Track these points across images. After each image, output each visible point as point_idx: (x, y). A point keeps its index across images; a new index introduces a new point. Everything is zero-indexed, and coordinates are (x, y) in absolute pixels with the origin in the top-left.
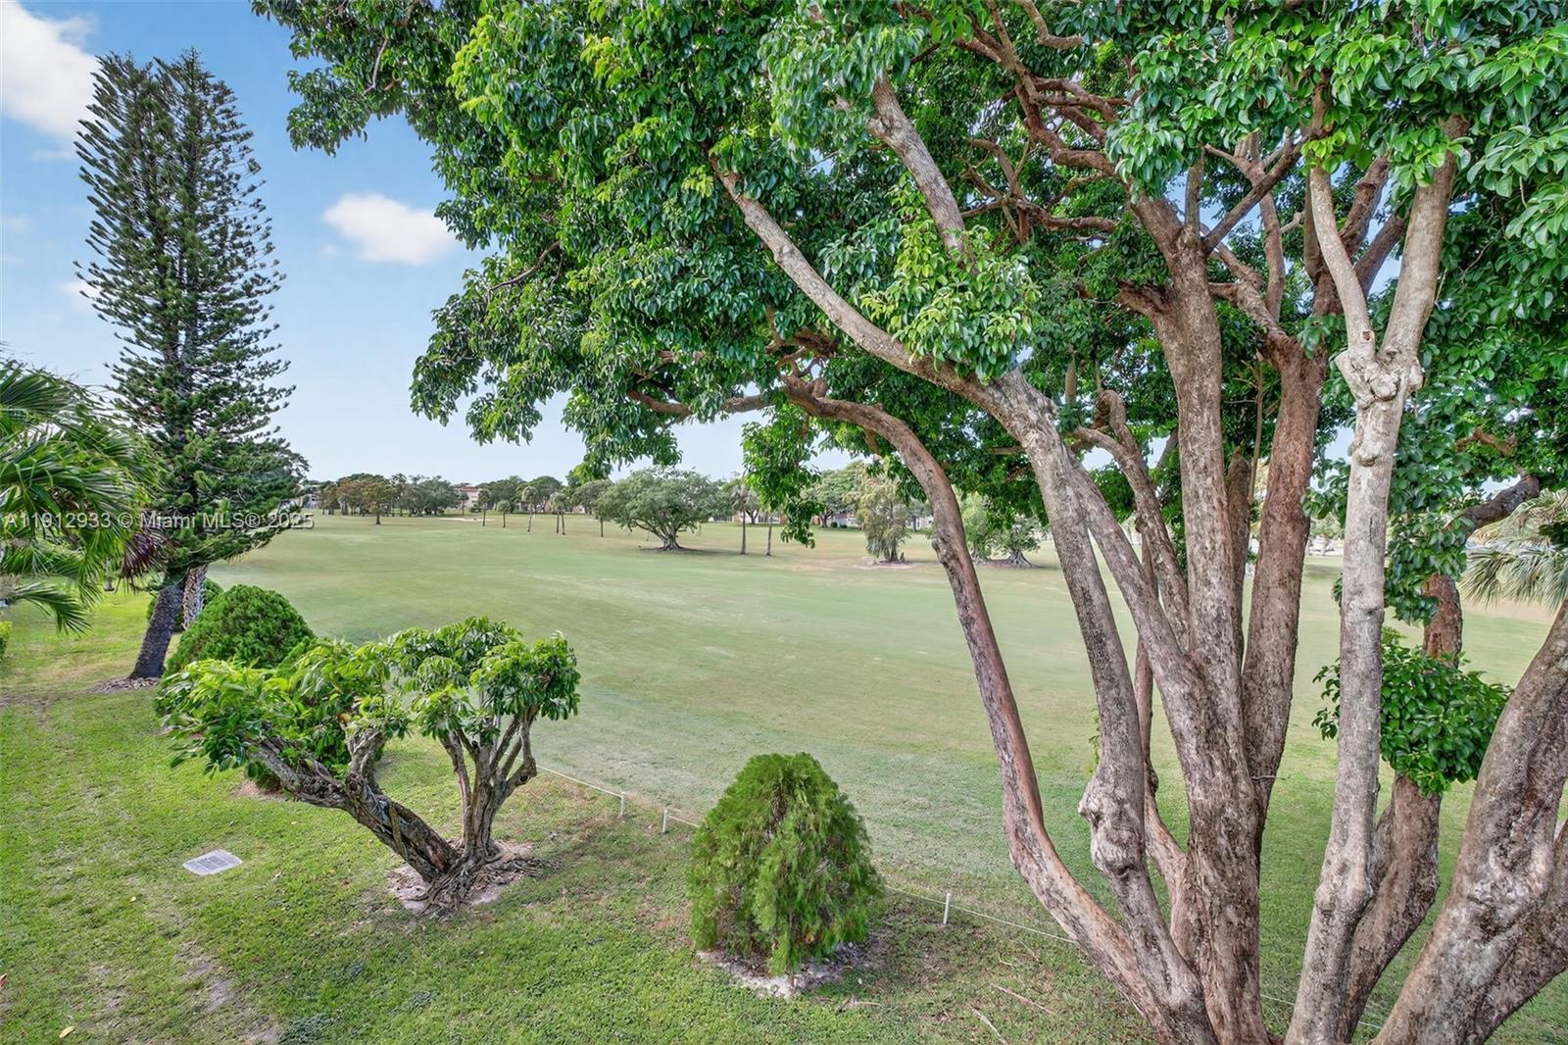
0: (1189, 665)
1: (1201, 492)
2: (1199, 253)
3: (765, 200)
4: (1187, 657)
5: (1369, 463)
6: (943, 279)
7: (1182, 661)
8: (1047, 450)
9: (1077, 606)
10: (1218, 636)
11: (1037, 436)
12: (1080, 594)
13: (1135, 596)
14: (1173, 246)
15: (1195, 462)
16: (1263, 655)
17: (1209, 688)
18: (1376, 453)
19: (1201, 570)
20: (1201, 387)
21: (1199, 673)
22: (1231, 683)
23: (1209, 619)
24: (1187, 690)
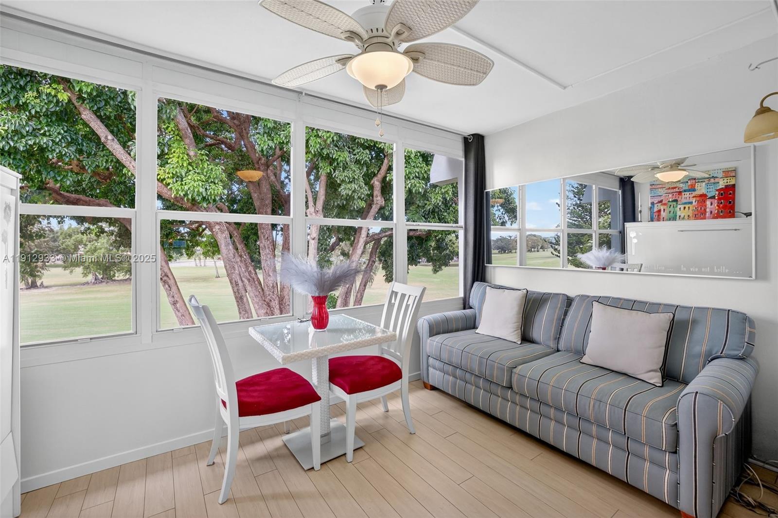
0: (266, 303)
1: (266, 245)
2: (266, 167)
3: (96, 112)
4: (265, 301)
5: (314, 239)
6: (191, 168)
7: (263, 302)
8: (222, 232)
9: (233, 287)
10: (273, 292)
11: (219, 227)
12: (234, 283)
13: (248, 282)
14: (258, 163)
15: (264, 236)
16: (284, 297)
17: (272, 309)
18: (315, 236)
19: (267, 271)
20: (266, 211)
21: (269, 305)
22: (278, 307)
23: (270, 287)
24: (265, 311)
